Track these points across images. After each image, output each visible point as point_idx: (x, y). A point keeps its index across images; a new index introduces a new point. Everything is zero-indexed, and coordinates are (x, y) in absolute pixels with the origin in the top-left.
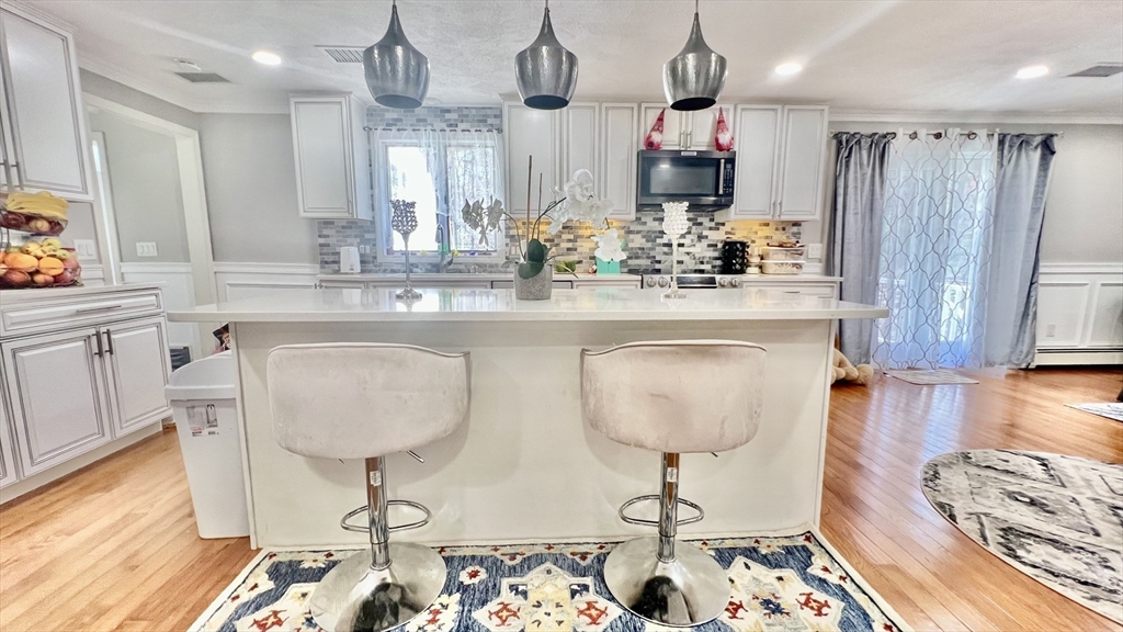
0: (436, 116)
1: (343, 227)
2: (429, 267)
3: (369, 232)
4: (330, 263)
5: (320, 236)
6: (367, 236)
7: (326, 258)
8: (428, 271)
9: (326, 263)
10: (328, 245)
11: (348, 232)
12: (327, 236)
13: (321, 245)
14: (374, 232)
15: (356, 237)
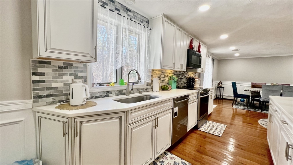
0: (124, 11)
1: (60, 67)
2: (117, 93)
3: (82, 72)
4: (44, 97)
5: (34, 74)
6: (80, 74)
7: (40, 93)
8: (117, 95)
9: (40, 97)
10: (44, 82)
11: (64, 71)
12: (43, 74)
13: (35, 82)
14: (86, 71)
15: (71, 74)
